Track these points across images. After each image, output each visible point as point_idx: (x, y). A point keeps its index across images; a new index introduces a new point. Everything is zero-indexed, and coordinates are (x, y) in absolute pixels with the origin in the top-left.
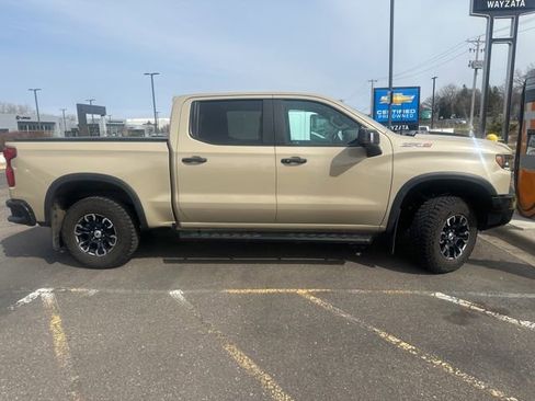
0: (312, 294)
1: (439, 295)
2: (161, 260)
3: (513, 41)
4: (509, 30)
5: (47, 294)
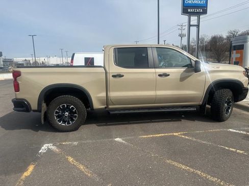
0: (181, 134)
1: (230, 130)
2: (95, 125)
3: (198, 26)
5: (51, 147)
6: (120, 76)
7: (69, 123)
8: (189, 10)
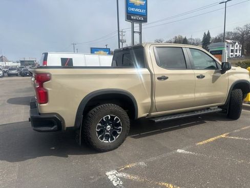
3: (140, 33)
4: (139, 27)
5: (120, 175)
6: (164, 78)
7: (112, 139)
8: (132, 17)
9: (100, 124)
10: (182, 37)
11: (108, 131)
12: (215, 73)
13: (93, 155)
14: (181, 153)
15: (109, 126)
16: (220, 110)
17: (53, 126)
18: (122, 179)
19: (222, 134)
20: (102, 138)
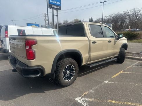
3: (57, 16)
5: (83, 99)
6: (95, 42)
7: (70, 79)
9: (64, 71)
10: (78, 19)
11: (67, 74)
12: (115, 39)
13: (60, 89)
14: (107, 83)
15: (68, 71)
16: (116, 59)
17: (38, 74)
18: (86, 101)
19: (120, 71)
20: (65, 79)
